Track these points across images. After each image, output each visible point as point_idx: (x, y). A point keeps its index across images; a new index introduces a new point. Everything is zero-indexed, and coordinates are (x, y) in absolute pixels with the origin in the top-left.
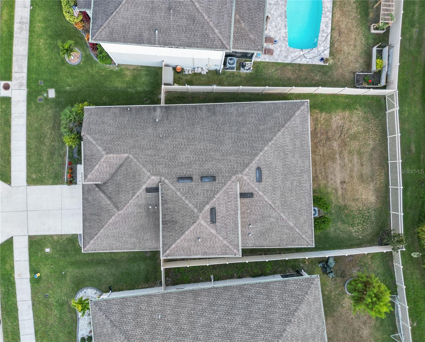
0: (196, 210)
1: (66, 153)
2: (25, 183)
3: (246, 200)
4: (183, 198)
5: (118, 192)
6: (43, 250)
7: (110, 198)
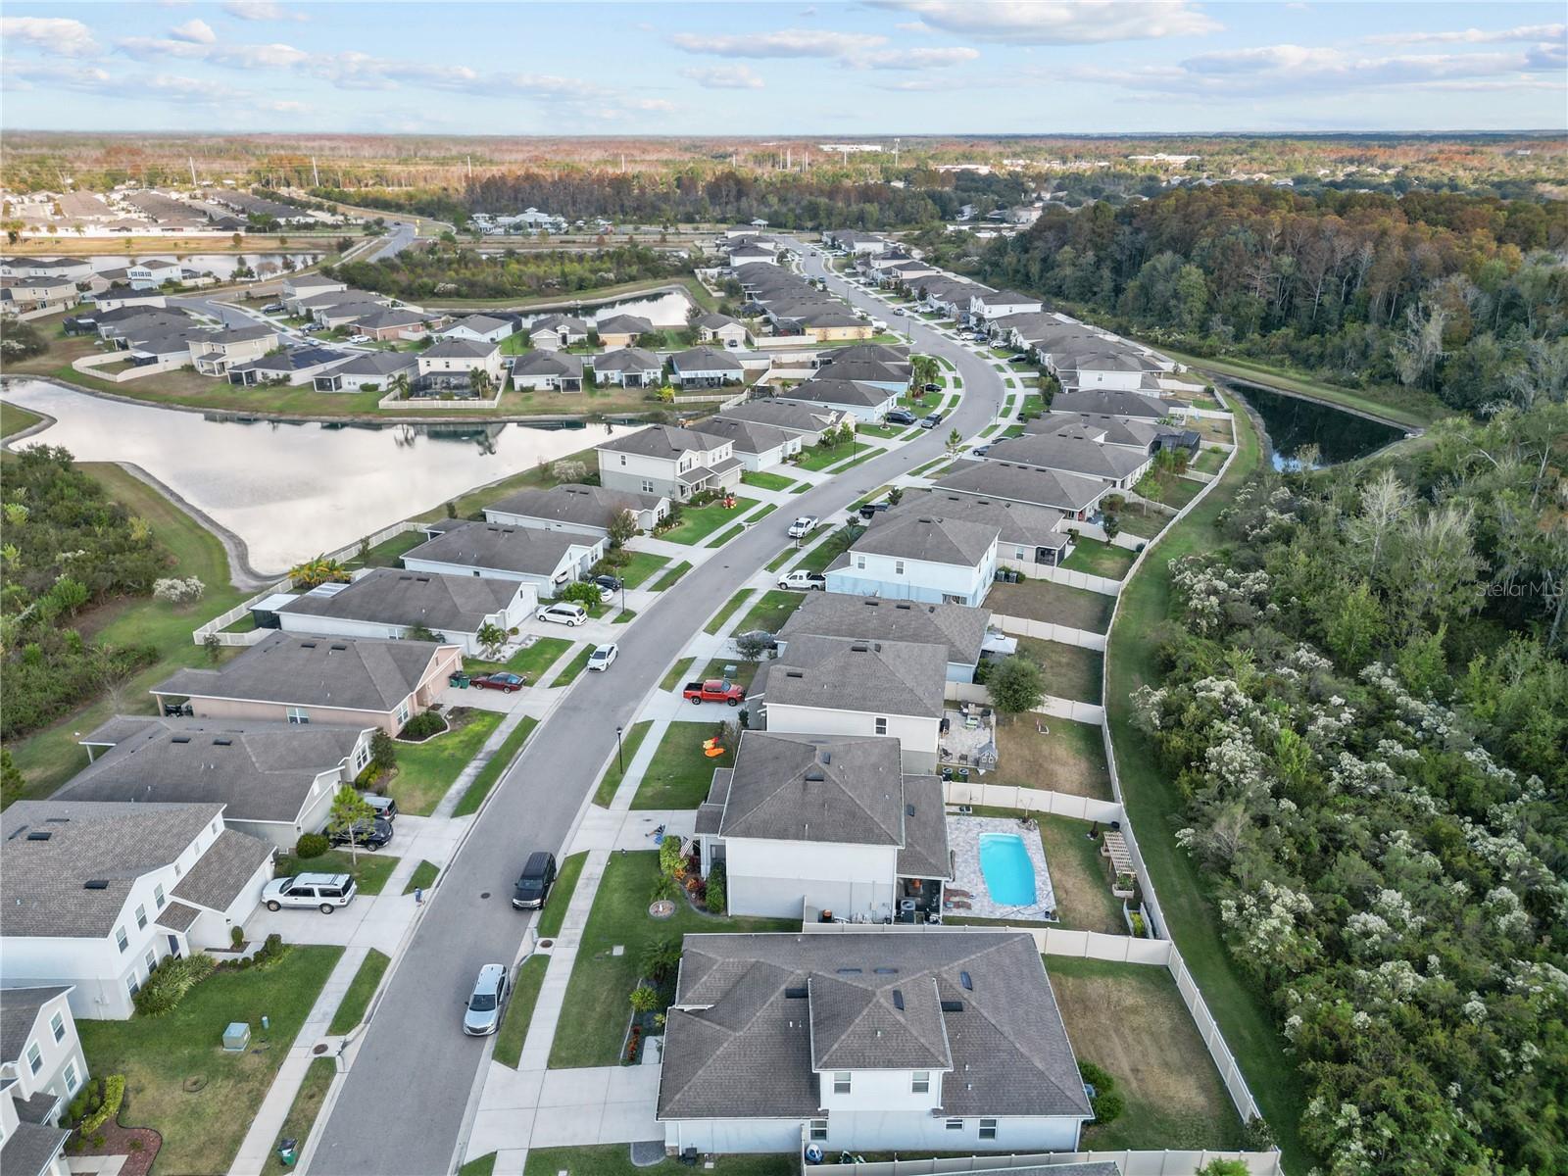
3: (954, 1015)
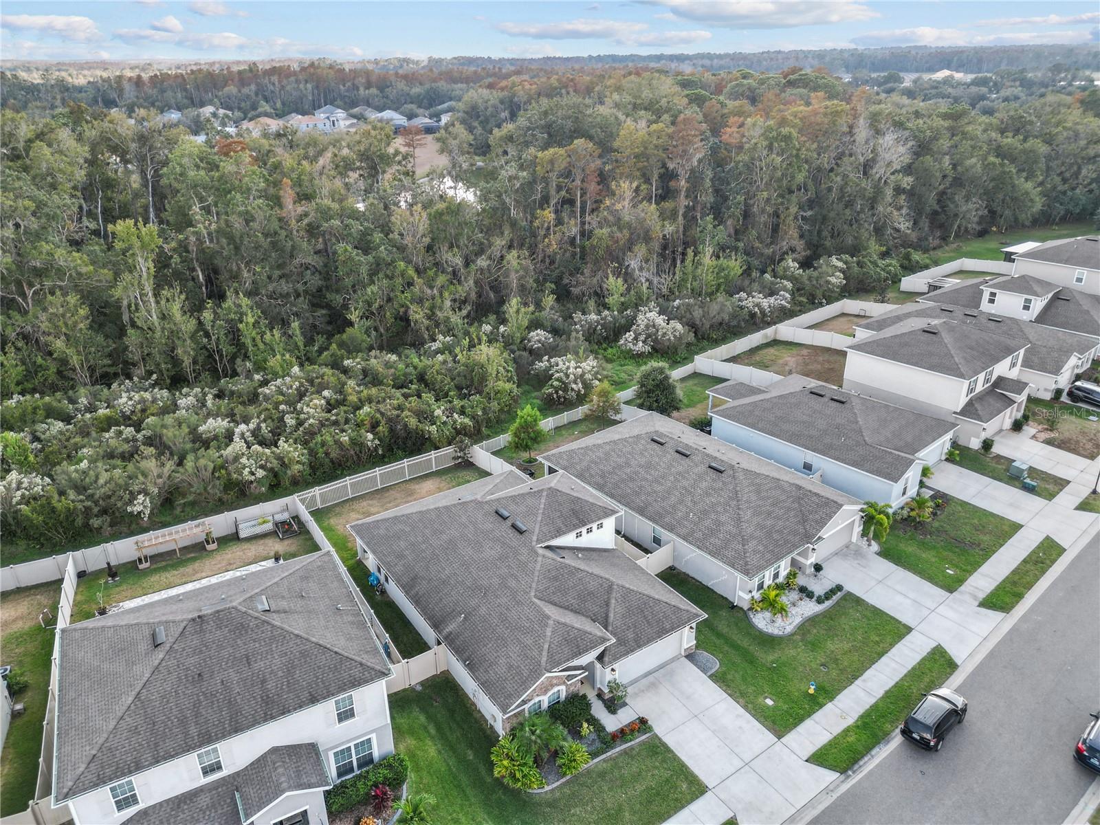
0: (545, 494)
1: (604, 760)
2: (708, 795)
4: (541, 511)
5: (591, 593)
6: (775, 708)
7: (607, 604)
